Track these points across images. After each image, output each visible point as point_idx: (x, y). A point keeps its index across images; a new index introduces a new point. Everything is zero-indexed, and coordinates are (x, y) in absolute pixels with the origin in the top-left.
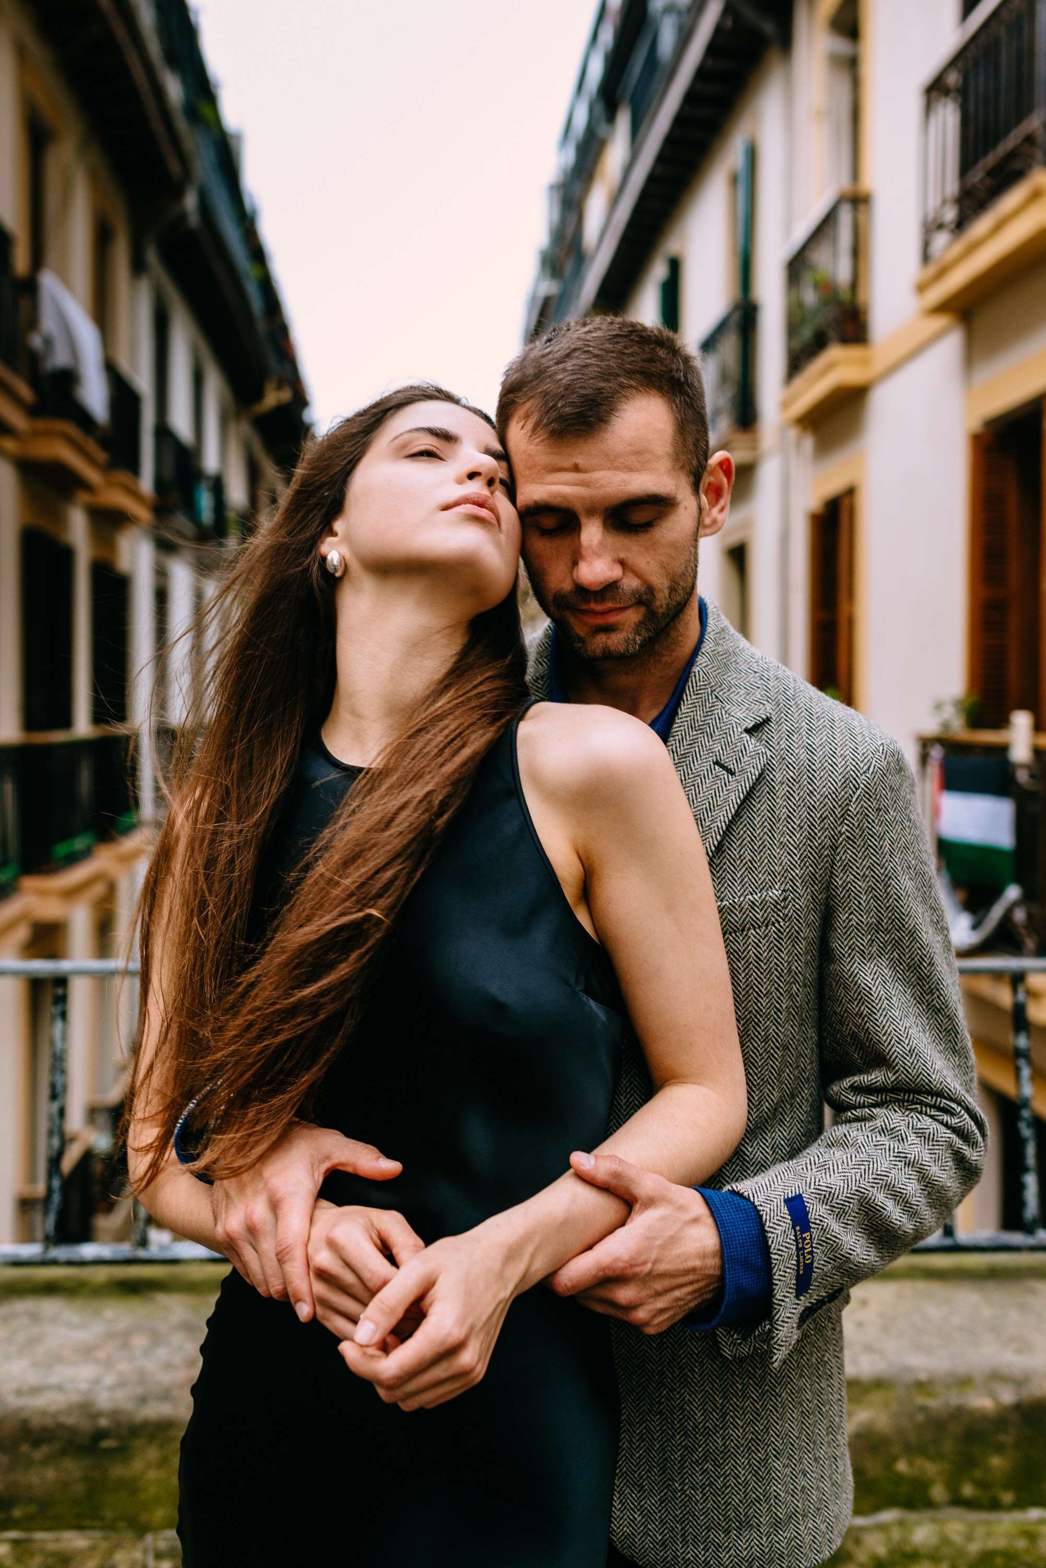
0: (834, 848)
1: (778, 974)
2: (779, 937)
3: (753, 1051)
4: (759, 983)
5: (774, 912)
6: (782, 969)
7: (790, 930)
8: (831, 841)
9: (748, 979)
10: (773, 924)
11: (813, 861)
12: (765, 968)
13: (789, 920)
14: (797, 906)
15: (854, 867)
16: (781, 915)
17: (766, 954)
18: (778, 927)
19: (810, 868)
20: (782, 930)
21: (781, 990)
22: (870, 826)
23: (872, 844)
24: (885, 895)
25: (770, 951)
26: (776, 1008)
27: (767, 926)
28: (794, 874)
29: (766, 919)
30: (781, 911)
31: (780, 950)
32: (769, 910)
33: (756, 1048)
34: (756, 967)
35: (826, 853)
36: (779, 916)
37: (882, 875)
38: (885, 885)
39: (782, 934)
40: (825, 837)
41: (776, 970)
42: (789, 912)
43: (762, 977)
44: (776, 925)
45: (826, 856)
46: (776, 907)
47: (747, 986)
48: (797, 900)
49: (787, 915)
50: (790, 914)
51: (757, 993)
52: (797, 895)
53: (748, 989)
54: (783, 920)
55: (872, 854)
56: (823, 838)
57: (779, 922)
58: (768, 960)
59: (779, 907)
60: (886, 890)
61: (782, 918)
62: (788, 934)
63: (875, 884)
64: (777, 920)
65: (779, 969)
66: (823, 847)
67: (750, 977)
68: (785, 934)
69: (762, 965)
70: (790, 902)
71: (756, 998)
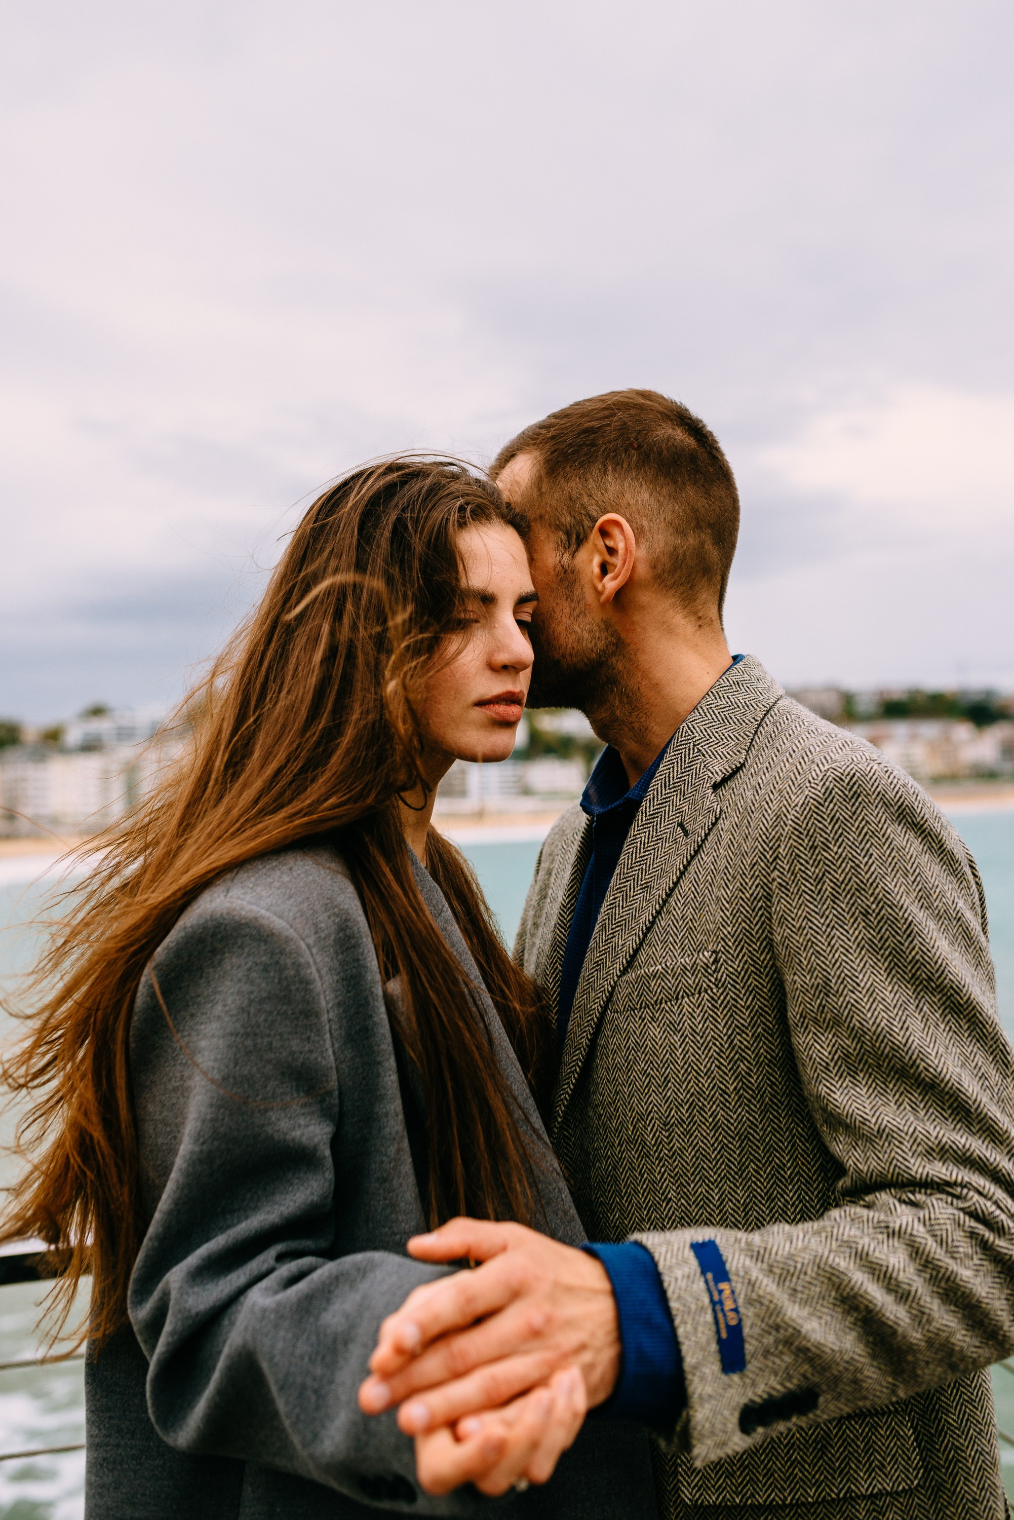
0: (768, 897)
1: (717, 1050)
2: (713, 1005)
3: (702, 1142)
4: (697, 1060)
5: (705, 976)
6: (721, 1044)
7: (725, 998)
8: (765, 890)
9: (685, 1056)
10: (706, 991)
11: (745, 916)
12: (701, 1042)
13: (722, 985)
14: (731, 969)
15: (789, 919)
16: (713, 980)
17: (701, 1025)
18: (711, 994)
19: (744, 924)
20: (716, 998)
21: (723, 1068)
22: (803, 868)
23: (806, 890)
24: (829, 949)
25: (705, 1022)
26: (721, 1089)
27: (700, 993)
28: (726, 932)
29: (697, 985)
30: (712, 976)
31: (716, 1021)
32: (700, 975)
33: (705, 1138)
34: (692, 1041)
35: (760, 904)
36: (710, 981)
37: (823, 925)
38: (828, 937)
39: (716, 1002)
40: (757, 887)
41: (714, 1044)
42: (722, 976)
43: (700, 1052)
44: (709, 992)
45: (760, 909)
46: (706, 971)
47: (685, 1063)
48: (730, 962)
49: (720, 980)
50: (723, 979)
51: (696, 1071)
52: (730, 956)
53: (686, 1066)
54: (717, 986)
55: (808, 901)
56: (754, 887)
57: (712, 989)
58: (704, 1033)
59: (709, 971)
60: (829, 944)
61: (714, 984)
62: (722, 1002)
63: (815, 938)
64: (709, 986)
65: (718, 1043)
66: (755, 898)
67: (687, 1053)
68: (719, 1002)
69: (699, 1038)
70: (722, 964)
71: (696, 1078)
